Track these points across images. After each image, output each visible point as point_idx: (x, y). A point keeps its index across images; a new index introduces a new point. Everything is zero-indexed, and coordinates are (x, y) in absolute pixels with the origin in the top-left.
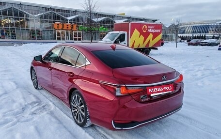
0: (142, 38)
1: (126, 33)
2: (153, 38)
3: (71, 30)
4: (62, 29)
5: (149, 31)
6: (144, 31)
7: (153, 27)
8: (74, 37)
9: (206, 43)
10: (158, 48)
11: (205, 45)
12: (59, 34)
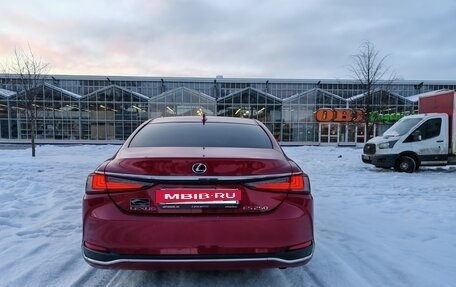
1: (444, 117)
3: (352, 121)
4: (333, 121)
8: (356, 136)
12: (325, 131)
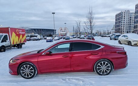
0: (17, 37)
1: (7, 34)
2: (23, 37)
5: (20, 33)
6: (18, 33)
7: (21, 31)
9: (35, 39)
10: (25, 43)
11: (35, 40)
